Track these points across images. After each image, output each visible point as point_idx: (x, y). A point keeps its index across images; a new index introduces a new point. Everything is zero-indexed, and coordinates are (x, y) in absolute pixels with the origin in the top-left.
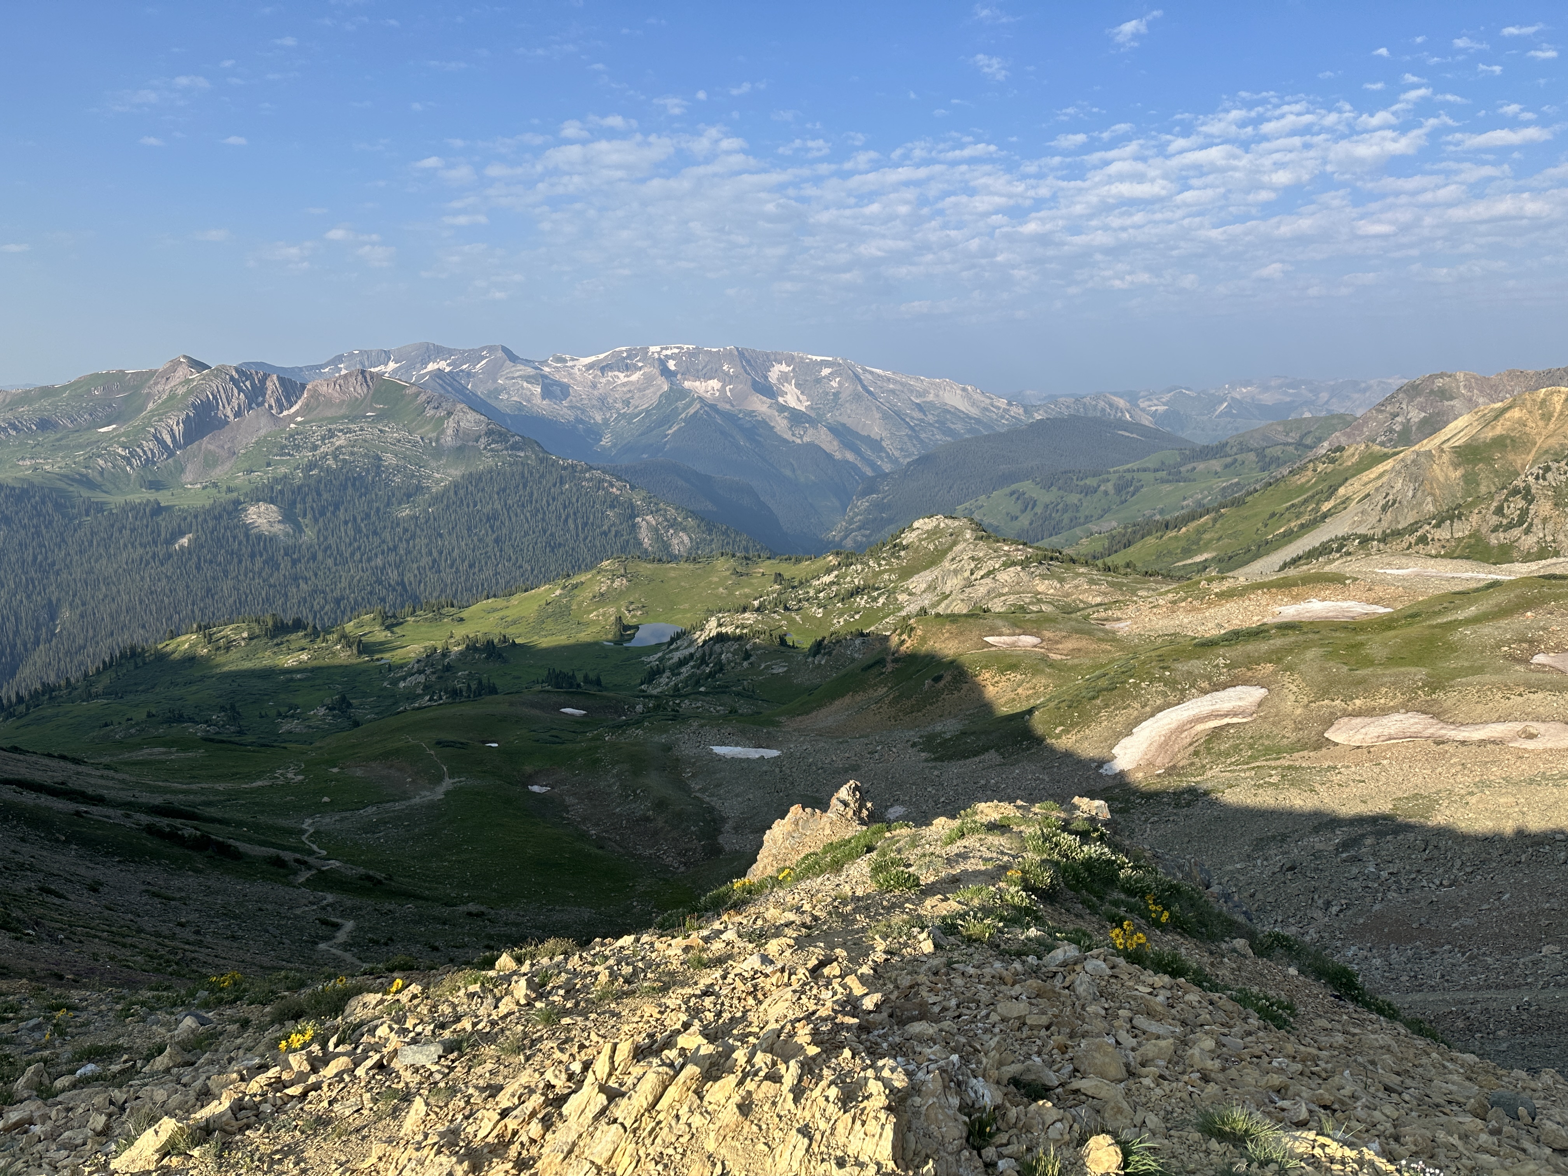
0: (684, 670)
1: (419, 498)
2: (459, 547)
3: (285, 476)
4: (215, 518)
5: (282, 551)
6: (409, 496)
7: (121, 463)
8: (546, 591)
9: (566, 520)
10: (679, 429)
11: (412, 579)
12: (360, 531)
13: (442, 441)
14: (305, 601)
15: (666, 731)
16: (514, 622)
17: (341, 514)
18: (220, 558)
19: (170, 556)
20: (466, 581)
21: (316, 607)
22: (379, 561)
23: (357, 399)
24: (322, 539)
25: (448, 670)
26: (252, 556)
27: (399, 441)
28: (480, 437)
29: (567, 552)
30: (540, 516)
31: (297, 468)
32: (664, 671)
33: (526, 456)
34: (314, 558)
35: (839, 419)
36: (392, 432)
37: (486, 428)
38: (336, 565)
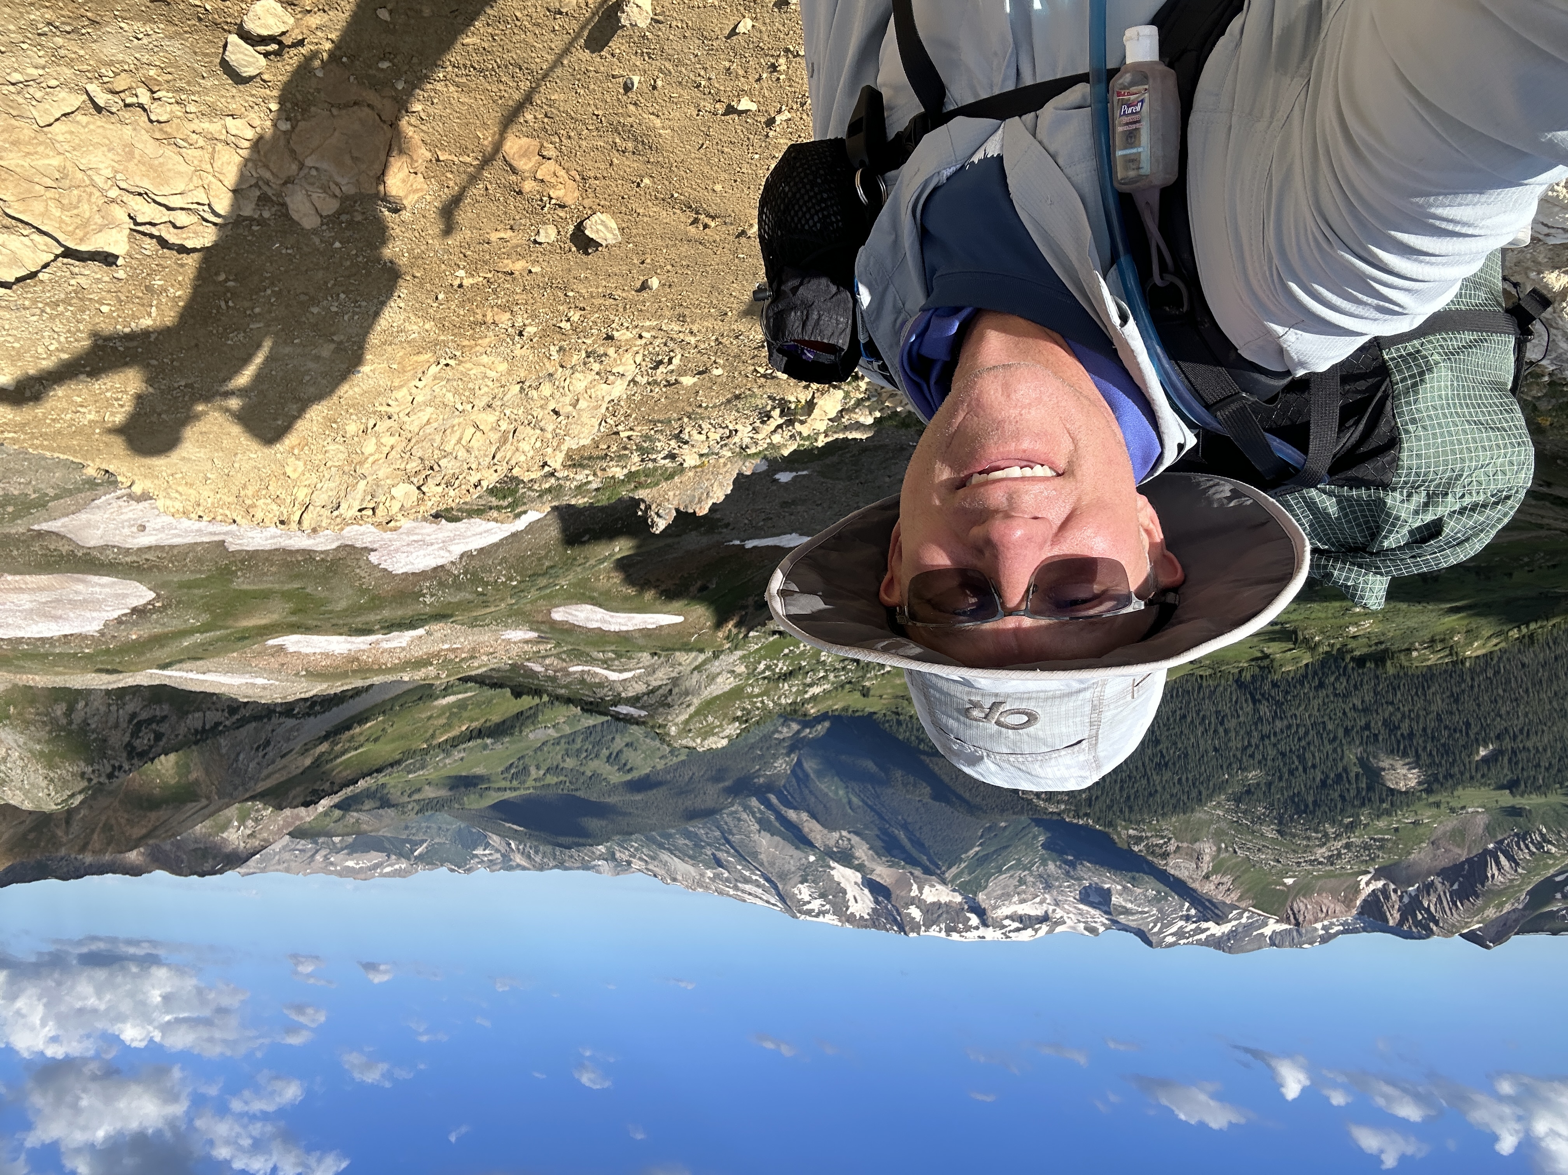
1: (1238, 789)
2: (1196, 737)
3: (1378, 817)
4: (1452, 776)
5: (1380, 738)
6: (1248, 792)
7: (1552, 837)
11: (1245, 705)
12: (1298, 757)
13: (1214, 849)
14: (1355, 686)
17: (1319, 777)
18: (1446, 733)
19: (1498, 737)
21: (1343, 679)
22: (1279, 724)
23: (1304, 896)
24: (1339, 750)
26: (1411, 735)
27: (1259, 850)
28: (1175, 852)
31: (1366, 825)
33: (1127, 829)
34: (1347, 731)
35: (802, 855)
36: (1267, 859)
37: (1169, 860)
38: (1324, 723)
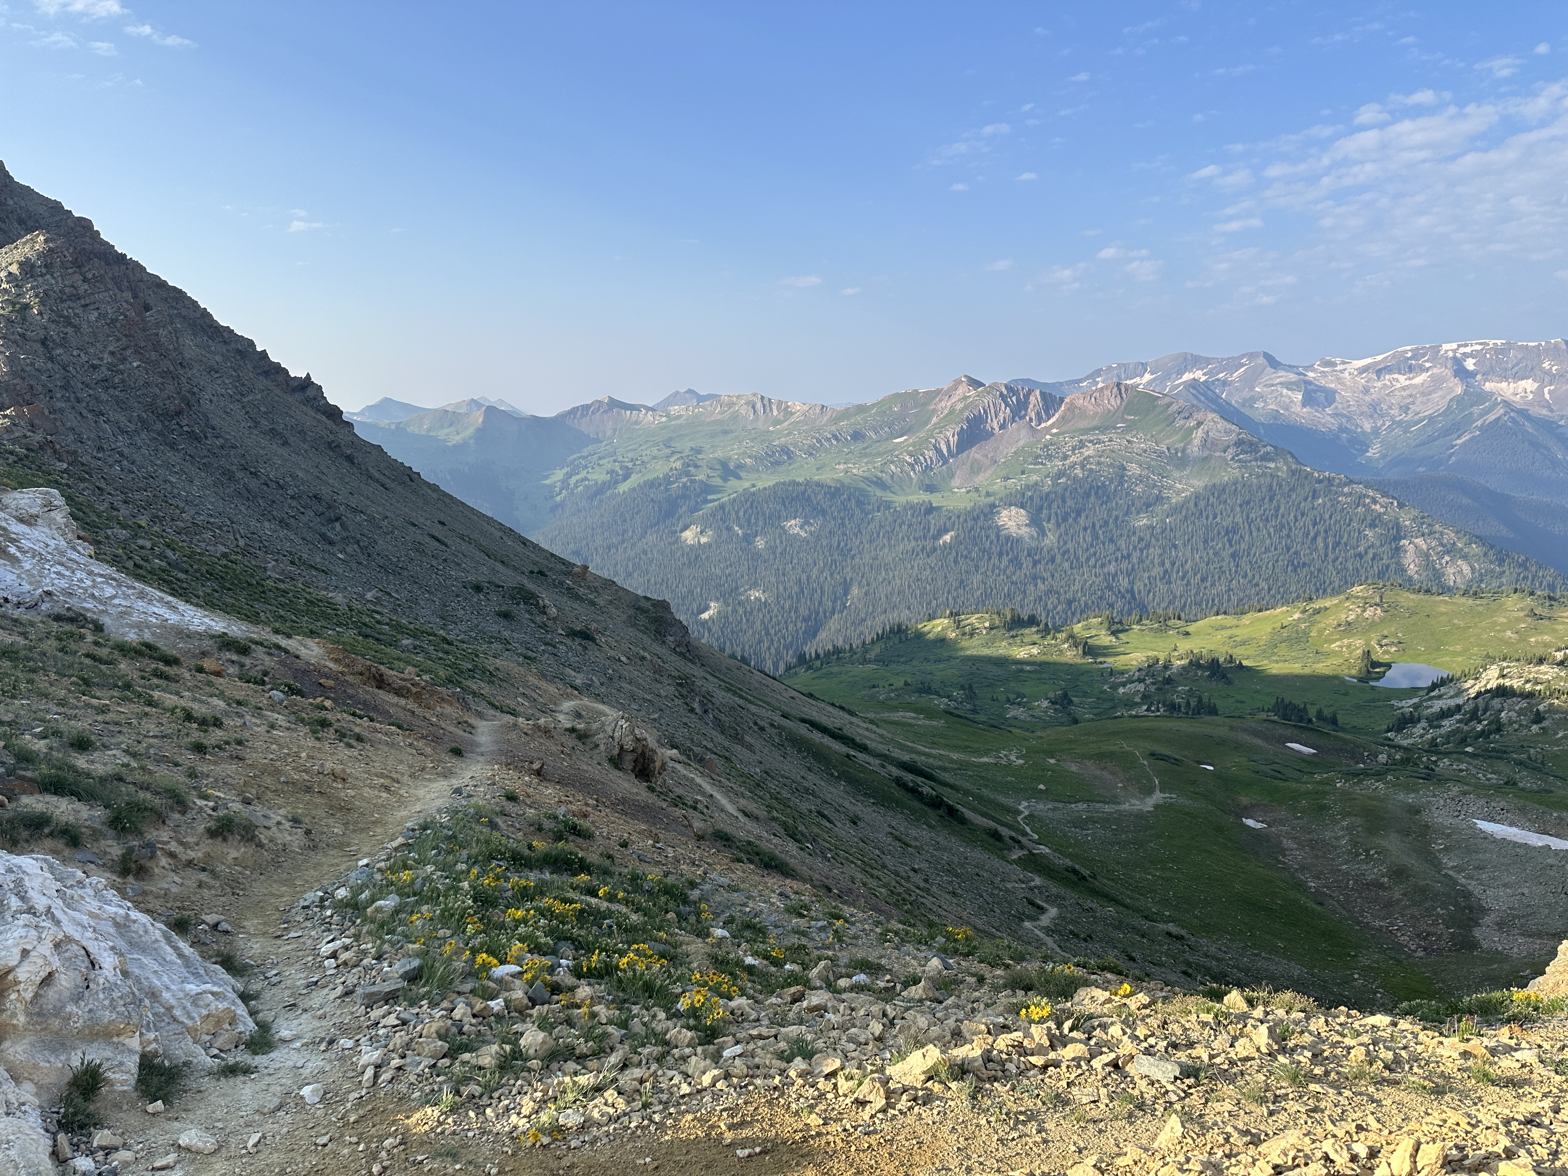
0: (1446, 723)
1: (1158, 509)
2: (1193, 560)
3: (1036, 484)
4: (974, 519)
5: (1026, 553)
6: (1148, 505)
7: (907, 468)
8: (1282, 613)
9: (1315, 538)
10: (1471, 439)
11: (1142, 588)
12: (1097, 538)
13: (1189, 451)
14: (1041, 600)
15: (1416, 791)
16: (1243, 643)
17: (1082, 521)
18: (974, 555)
19: (935, 550)
20: (1196, 594)
21: (1050, 606)
22: (1112, 568)
23: (1110, 411)
24: (1062, 543)
25: (1168, 684)
26: (1000, 554)
27: (1145, 451)
28: (1229, 447)
29: (1312, 573)
30: (1285, 532)
31: (1047, 476)
32: (1419, 721)
33: (1277, 468)
34: (1053, 560)
36: (1140, 443)
37: (1236, 438)
38: (1072, 568)
